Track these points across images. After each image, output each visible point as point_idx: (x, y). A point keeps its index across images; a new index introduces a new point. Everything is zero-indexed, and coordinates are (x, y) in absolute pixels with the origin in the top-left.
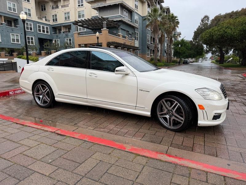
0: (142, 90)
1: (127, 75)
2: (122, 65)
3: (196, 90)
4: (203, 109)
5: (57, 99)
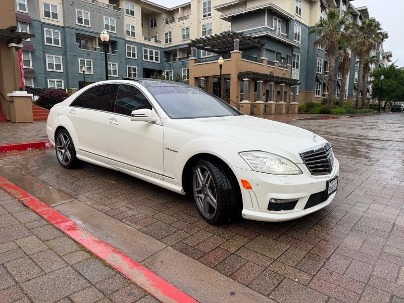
0: (168, 149)
1: (153, 122)
2: (149, 106)
3: (240, 154)
4: (250, 188)
5: (78, 156)
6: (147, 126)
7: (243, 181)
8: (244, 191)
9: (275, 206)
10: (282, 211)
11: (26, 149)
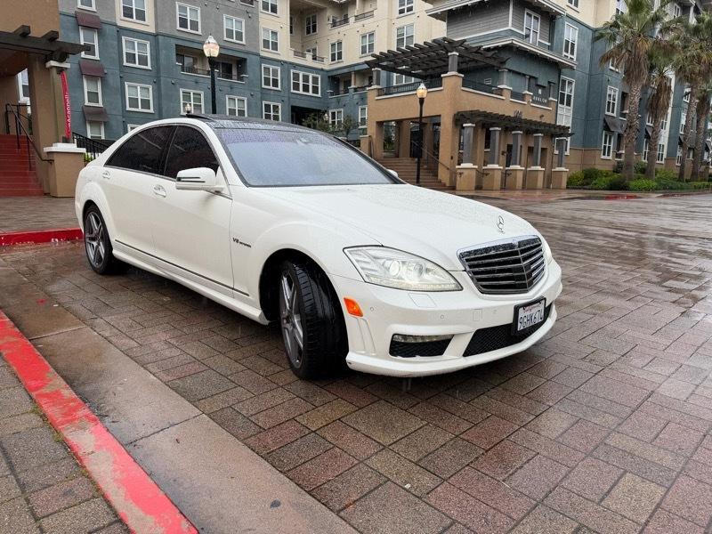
0: (237, 241)
1: (218, 193)
2: (213, 164)
3: (346, 250)
4: (358, 313)
5: (115, 252)
6: (208, 198)
7: (347, 301)
8: (350, 320)
9: (401, 347)
10: (418, 358)
11: (50, 241)
